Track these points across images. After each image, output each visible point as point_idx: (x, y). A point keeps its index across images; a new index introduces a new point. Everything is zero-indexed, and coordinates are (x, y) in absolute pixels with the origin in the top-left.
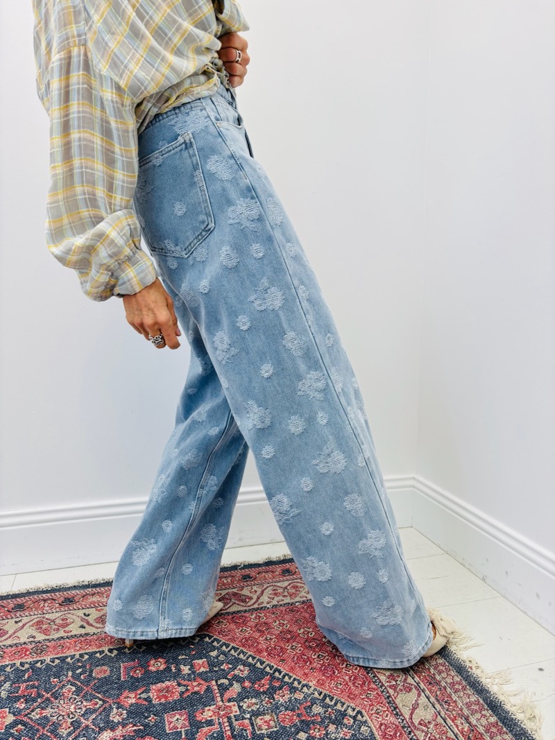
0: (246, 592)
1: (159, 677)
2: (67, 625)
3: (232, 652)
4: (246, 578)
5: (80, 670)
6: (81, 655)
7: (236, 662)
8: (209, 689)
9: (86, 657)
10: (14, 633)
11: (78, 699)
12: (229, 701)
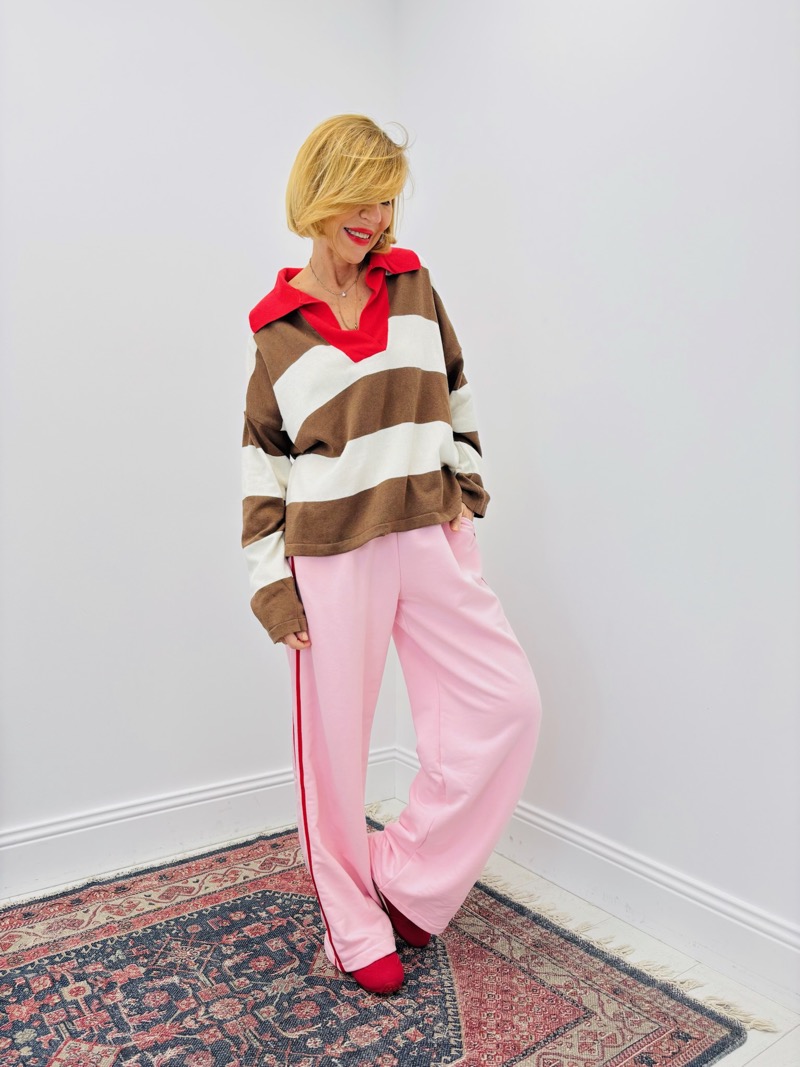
0: (281, 856)
1: (246, 922)
2: (135, 906)
3: (294, 897)
4: (274, 846)
5: (174, 932)
6: (167, 922)
7: (301, 903)
8: (288, 922)
9: (173, 923)
10: (91, 919)
11: (189, 948)
12: (309, 925)
